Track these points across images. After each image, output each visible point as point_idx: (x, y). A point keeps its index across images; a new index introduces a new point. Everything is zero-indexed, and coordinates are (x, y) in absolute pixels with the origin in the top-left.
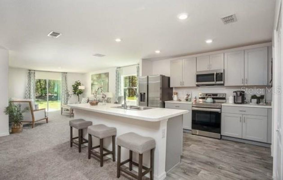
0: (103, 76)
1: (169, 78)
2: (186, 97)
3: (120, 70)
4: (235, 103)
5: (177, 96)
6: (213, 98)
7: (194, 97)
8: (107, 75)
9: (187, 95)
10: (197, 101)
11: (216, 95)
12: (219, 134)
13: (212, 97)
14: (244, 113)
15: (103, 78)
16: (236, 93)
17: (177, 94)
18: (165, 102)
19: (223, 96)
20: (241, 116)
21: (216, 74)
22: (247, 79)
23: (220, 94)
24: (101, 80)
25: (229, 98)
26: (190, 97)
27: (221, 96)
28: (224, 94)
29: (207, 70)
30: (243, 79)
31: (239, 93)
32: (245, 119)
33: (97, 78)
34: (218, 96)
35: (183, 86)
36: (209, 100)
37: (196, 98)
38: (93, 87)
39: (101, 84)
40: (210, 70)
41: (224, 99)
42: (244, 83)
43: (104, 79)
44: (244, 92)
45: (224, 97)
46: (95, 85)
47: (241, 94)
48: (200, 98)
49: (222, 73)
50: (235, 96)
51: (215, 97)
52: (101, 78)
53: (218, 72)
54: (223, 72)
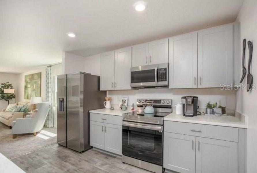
0: (36, 77)
1: (99, 78)
2: (121, 103)
3: (50, 69)
4: (184, 115)
5: (111, 102)
6: (155, 107)
7: (132, 104)
8: (40, 75)
9: (123, 101)
10: (135, 110)
11: (159, 101)
12: (161, 167)
13: (153, 104)
14: (198, 134)
15: (36, 79)
16: (186, 99)
17: (110, 99)
18: (90, 111)
19: (167, 103)
20: (193, 138)
21: (157, 69)
22: (202, 78)
23: (164, 100)
24: (33, 81)
25: (176, 106)
26: (126, 104)
27: (165, 104)
28: (170, 100)
29: (146, 65)
30: (196, 78)
31: (190, 100)
32: (201, 144)
33: (30, 79)
34: (161, 104)
35: (115, 89)
36: (149, 109)
37: (133, 106)
38: (26, 91)
39: (34, 86)
40: (150, 64)
41: (169, 107)
42: (196, 84)
43: (36, 81)
44: (197, 98)
45: (170, 104)
46: (29, 87)
47: (193, 102)
48: (138, 106)
49: (165, 69)
50: (184, 105)
51: (157, 105)
52: (34, 79)
53: (160, 68)
54: (167, 67)
